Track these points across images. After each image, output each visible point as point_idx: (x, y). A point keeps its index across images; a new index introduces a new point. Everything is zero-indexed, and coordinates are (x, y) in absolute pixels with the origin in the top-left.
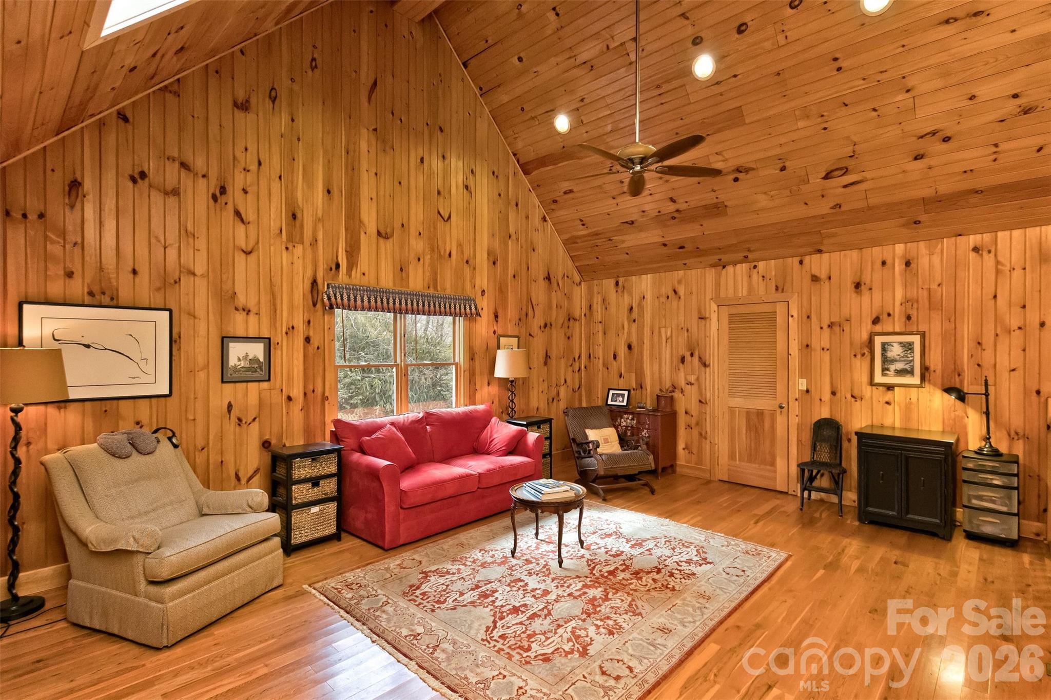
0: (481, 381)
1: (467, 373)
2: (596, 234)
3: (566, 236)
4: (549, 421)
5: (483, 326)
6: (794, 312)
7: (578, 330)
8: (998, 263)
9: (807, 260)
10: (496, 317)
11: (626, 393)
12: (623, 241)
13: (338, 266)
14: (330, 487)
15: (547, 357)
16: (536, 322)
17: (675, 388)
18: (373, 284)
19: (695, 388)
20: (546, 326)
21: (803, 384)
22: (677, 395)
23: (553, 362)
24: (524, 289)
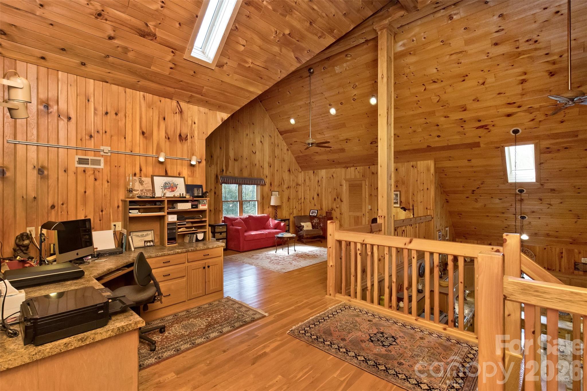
0: (266, 207)
1: (261, 204)
2: (306, 155)
3: (295, 156)
4: (289, 220)
5: (266, 188)
6: (367, 184)
7: (301, 189)
8: (418, 171)
9: (371, 167)
10: (271, 185)
11: (316, 211)
12: (315, 158)
13: (223, 171)
14: (224, 235)
15: (289, 198)
16: (286, 186)
17: (332, 209)
18: (233, 175)
19: (339, 209)
20: (288, 187)
21: (370, 207)
22: (333, 212)
23: (291, 200)
24: (281, 174)
